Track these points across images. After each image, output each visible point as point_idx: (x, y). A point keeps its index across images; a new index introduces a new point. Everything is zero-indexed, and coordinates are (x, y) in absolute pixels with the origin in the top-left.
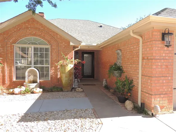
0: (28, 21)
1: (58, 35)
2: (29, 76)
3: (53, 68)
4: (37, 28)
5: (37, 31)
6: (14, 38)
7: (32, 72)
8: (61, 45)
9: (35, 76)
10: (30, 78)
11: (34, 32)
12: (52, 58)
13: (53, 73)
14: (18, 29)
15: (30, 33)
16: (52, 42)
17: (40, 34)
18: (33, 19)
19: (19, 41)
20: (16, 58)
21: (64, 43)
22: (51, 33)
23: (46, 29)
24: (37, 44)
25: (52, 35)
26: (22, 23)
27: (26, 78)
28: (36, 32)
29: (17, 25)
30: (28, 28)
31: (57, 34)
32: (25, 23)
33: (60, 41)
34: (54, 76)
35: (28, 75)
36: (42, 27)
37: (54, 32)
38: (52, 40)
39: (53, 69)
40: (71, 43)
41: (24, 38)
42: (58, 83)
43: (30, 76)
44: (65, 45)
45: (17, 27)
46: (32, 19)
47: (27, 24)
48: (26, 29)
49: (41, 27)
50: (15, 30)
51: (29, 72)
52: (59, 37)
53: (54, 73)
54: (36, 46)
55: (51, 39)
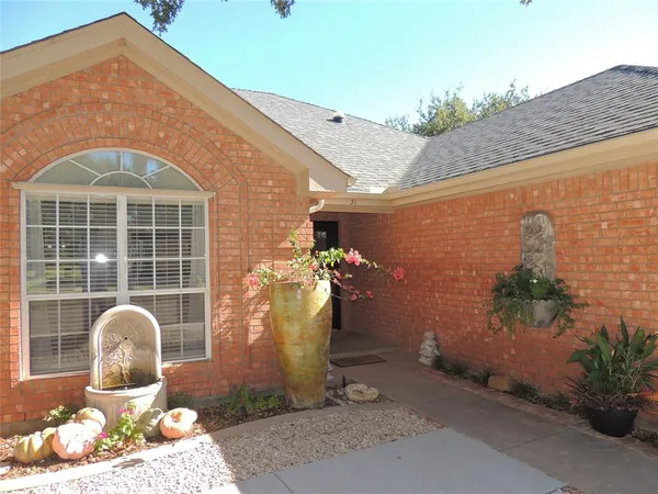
0: (101, 69)
1: (246, 146)
2: (110, 348)
3: (227, 300)
4: (144, 106)
5: (147, 123)
6: (23, 152)
7: (124, 327)
8: (260, 189)
9: (144, 344)
10: (116, 357)
11: (131, 127)
12: (217, 255)
13: (225, 322)
14: (46, 106)
15: (109, 129)
16: (218, 175)
17: (162, 135)
18: (127, 61)
19: (47, 168)
20: (29, 256)
21: (270, 183)
22: (210, 135)
23: (188, 112)
24: (143, 186)
25: (218, 144)
26: (64, 78)
27: (96, 361)
28: (139, 124)
29: (39, 87)
30: (97, 104)
31: (240, 140)
32: (81, 77)
33: (255, 175)
34: (231, 339)
35: (104, 343)
36: (171, 103)
37: (226, 131)
38: (217, 166)
39: (227, 306)
40: (311, 181)
41: (73, 156)
42: (250, 367)
43: (116, 346)
44: (277, 190)
45: (37, 95)
46: (117, 60)
47: (93, 87)
48: (90, 109)
49: (167, 106)
50: (29, 110)
51: (111, 328)
52: (249, 155)
53: (232, 321)
54: (139, 196)
55: (213, 164)
